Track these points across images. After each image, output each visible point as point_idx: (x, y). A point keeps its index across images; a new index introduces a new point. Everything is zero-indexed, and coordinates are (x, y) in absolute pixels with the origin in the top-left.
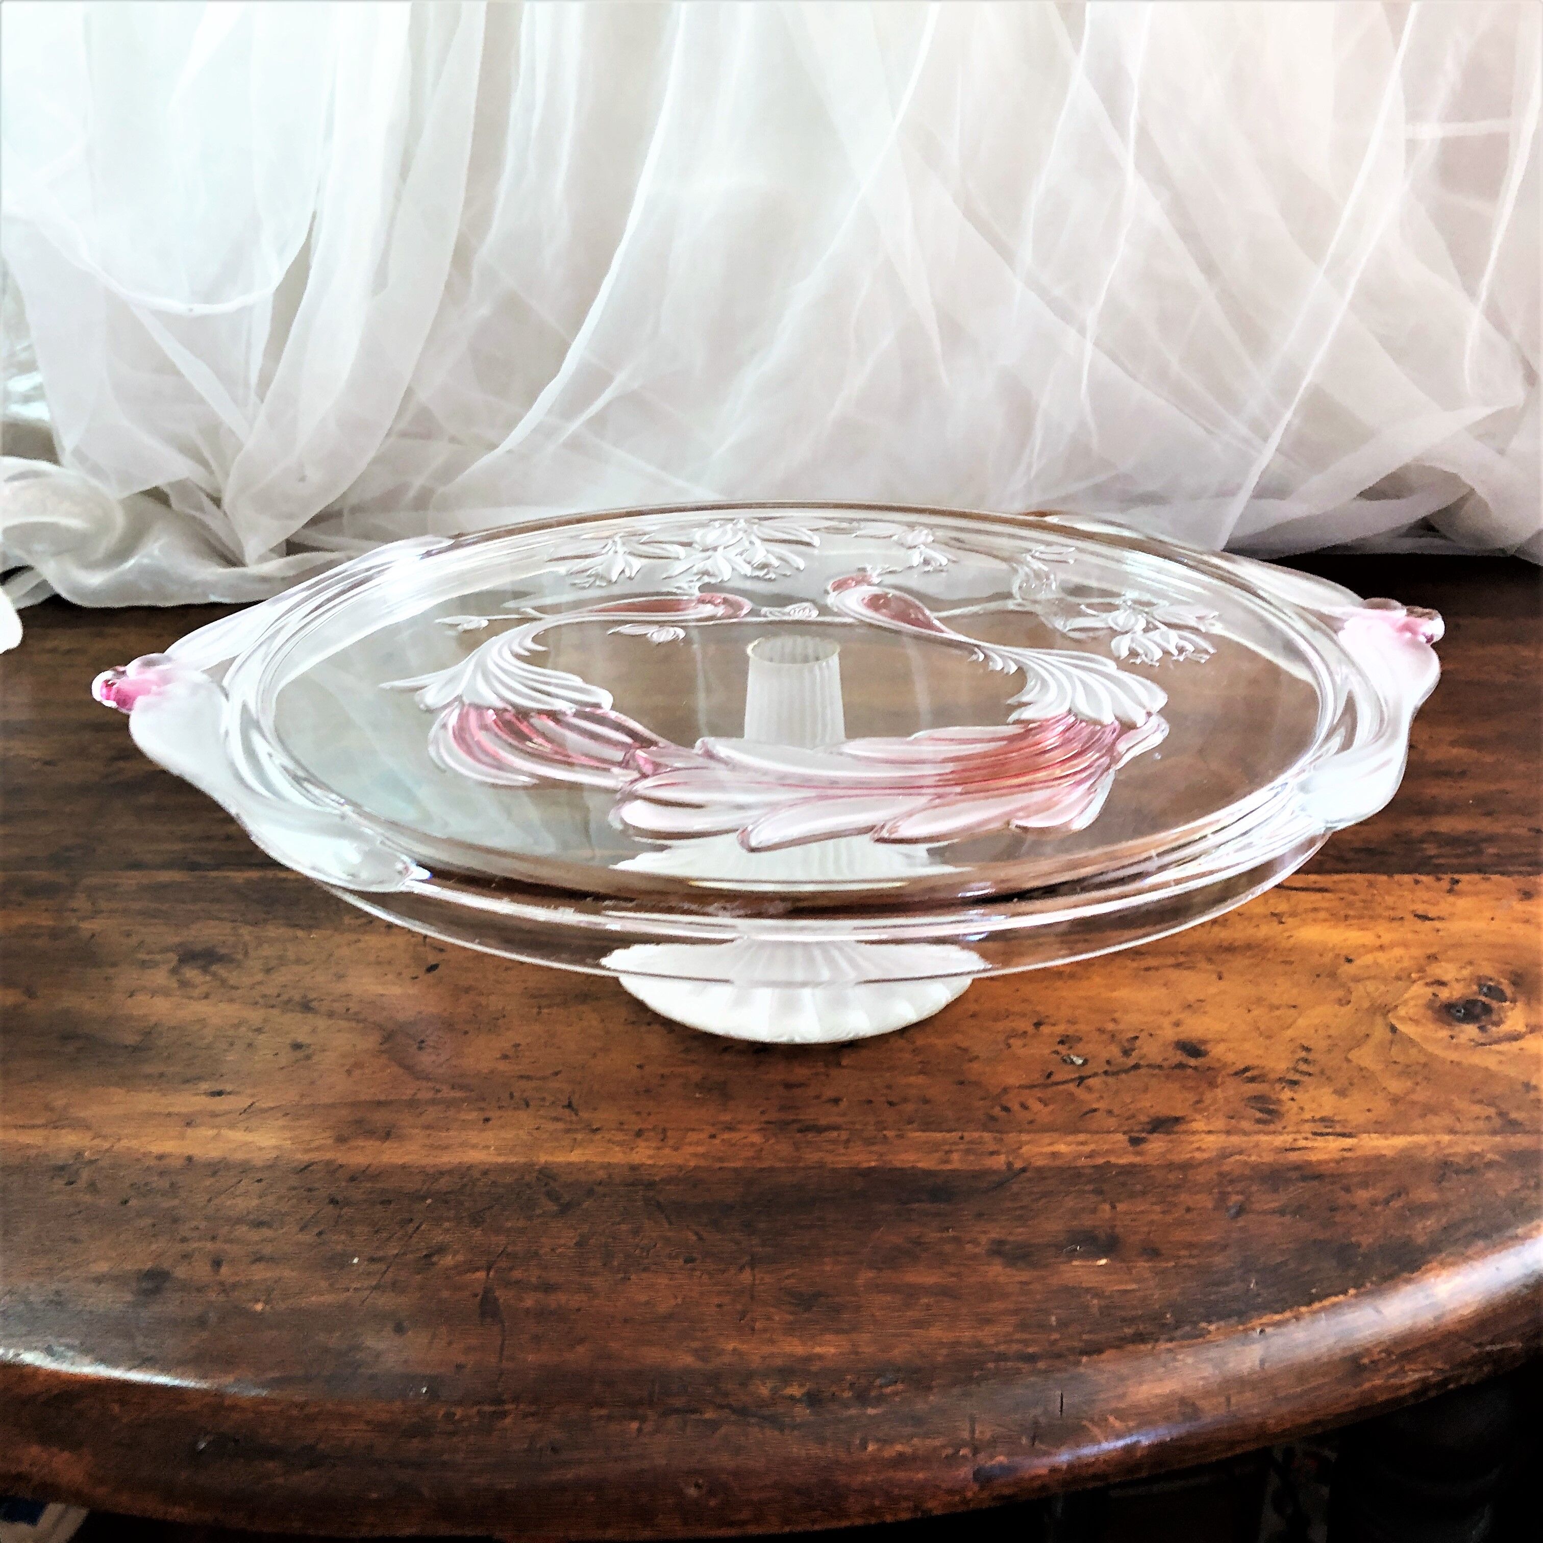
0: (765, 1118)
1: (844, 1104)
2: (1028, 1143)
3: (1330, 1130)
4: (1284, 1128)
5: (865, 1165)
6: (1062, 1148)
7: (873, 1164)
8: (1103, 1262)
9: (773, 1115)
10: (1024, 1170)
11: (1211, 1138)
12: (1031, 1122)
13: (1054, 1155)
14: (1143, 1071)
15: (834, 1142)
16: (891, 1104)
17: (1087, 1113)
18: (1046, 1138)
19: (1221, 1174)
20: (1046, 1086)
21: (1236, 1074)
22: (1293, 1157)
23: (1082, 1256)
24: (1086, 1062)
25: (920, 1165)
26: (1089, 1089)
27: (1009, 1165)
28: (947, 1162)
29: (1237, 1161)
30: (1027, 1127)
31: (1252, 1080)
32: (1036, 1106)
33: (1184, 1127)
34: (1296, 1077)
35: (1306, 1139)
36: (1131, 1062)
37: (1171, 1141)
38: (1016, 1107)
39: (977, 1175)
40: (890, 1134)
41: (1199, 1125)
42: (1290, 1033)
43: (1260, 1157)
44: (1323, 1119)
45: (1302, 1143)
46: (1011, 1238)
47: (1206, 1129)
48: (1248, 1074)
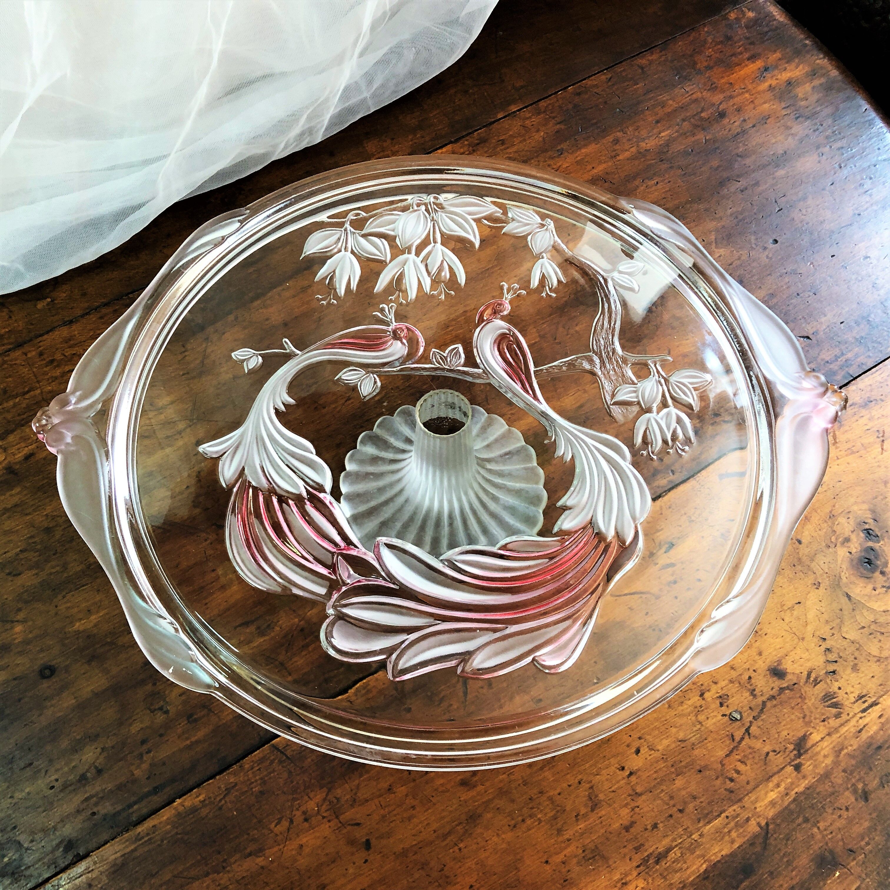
0: (635, 864)
1: (661, 826)
2: (756, 801)
3: (866, 704)
4: (848, 714)
5: (702, 870)
6: (773, 795)
7: (704, 866)
8: (838, 874)
9: (637, 859)
10: (767, 824)
11: (825, 744)
12: (748, 783)
13: (773, 803)
14: (769, 704)
15: (676, 861)
16: (681, 811)
17: (766, 758)
18: (761, 791)
19: (844, 771)
20: (736, 748)
21: (806, 682)
22: (864, 736)
23: (828, 876)
24: (740, 713)
25: (723, 853)
26: (756, 737)
27: (759, 824)
28: (733, 842)
29: (845, 755)
30: (749, 787)
31: (816, 682)
32: (741, 767)
33: (809, 743)
34: (831, 668)
35: (861, 718)
36: (760, 700)
37: (811, 758)
38: (735, 775)
39: (752, 843)
40: (695, 836)
41: (815, 737)
42: (810, 629)
43: (851, 745)
44: (860, 697)
45: (862, 722)
46: (794, 882)
47: (819, 738)
48: (812, 679)
